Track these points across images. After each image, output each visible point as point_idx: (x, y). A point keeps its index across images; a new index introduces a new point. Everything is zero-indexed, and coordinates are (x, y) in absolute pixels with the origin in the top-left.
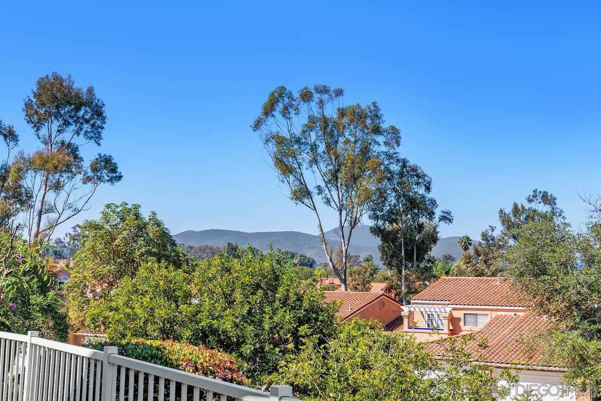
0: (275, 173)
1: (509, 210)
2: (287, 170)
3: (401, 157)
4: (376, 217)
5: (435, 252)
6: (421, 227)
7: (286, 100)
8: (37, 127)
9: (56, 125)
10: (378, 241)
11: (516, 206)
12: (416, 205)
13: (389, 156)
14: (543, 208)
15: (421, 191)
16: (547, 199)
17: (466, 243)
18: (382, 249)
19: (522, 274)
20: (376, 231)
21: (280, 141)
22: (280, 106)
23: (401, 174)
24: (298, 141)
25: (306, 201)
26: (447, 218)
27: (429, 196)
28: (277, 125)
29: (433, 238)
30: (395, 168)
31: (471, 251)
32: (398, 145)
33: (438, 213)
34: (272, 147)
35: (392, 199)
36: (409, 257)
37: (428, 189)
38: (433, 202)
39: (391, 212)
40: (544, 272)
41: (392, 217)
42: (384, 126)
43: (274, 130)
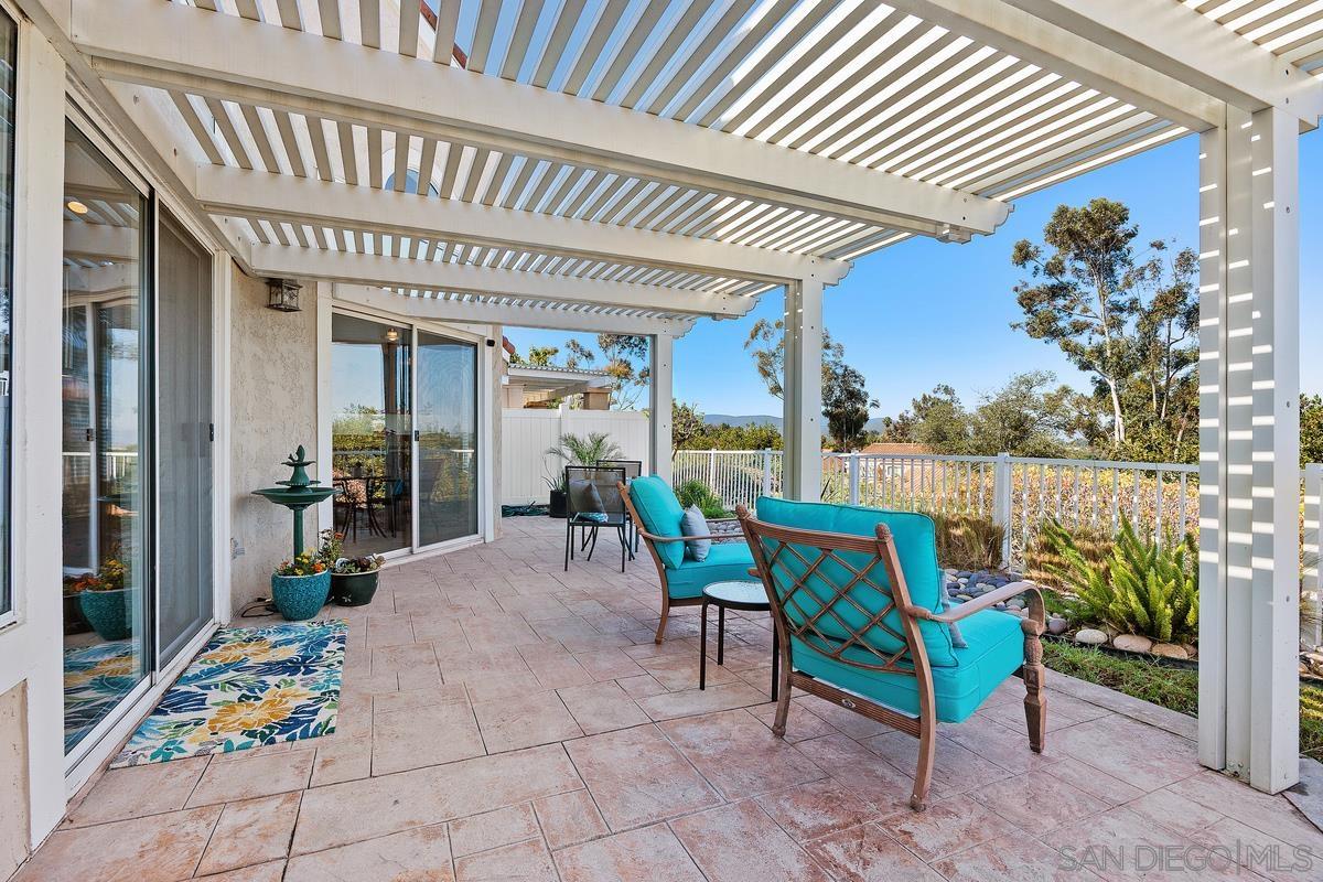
0: (759, 376)
1: (919, 399)
2: (766, 374)
3: (844, 364)
4: (826, 405)
5: (866, 427)
6: (858, 410)
7: (766, 329)
8: (605, 349)
9: (617, 348)
10: (827, 420)
11: (925, 396)
12: (855, 396)
13: (837, 364)
14: (945, 397)
15: (858, 386)
16: (947, 390)
17: (888, 422)
18: (830, 426)
19: (929, 441)
20: (826, 414)
21: (762, 355)
22: (761, 333)
23: (844, 376)
24: (774, 355)
25: (779, 394)
26: (875, 405)
27: (863, 390)
28: (761, 345)
29: (865, 418)
30: (840, 371)
31: (892, 427)
32: (842, 355)
33: (869, 401)
34: (757, 360)
35: (837, 392)
36: (849, 431)
37: (863, 385)
38: (866, 394)
39: (836, 401)
40: (945, 438)
41: (838, 403)
42: (832, 343)
43: (759, 349)
